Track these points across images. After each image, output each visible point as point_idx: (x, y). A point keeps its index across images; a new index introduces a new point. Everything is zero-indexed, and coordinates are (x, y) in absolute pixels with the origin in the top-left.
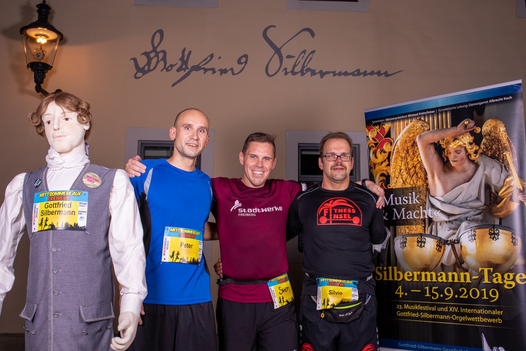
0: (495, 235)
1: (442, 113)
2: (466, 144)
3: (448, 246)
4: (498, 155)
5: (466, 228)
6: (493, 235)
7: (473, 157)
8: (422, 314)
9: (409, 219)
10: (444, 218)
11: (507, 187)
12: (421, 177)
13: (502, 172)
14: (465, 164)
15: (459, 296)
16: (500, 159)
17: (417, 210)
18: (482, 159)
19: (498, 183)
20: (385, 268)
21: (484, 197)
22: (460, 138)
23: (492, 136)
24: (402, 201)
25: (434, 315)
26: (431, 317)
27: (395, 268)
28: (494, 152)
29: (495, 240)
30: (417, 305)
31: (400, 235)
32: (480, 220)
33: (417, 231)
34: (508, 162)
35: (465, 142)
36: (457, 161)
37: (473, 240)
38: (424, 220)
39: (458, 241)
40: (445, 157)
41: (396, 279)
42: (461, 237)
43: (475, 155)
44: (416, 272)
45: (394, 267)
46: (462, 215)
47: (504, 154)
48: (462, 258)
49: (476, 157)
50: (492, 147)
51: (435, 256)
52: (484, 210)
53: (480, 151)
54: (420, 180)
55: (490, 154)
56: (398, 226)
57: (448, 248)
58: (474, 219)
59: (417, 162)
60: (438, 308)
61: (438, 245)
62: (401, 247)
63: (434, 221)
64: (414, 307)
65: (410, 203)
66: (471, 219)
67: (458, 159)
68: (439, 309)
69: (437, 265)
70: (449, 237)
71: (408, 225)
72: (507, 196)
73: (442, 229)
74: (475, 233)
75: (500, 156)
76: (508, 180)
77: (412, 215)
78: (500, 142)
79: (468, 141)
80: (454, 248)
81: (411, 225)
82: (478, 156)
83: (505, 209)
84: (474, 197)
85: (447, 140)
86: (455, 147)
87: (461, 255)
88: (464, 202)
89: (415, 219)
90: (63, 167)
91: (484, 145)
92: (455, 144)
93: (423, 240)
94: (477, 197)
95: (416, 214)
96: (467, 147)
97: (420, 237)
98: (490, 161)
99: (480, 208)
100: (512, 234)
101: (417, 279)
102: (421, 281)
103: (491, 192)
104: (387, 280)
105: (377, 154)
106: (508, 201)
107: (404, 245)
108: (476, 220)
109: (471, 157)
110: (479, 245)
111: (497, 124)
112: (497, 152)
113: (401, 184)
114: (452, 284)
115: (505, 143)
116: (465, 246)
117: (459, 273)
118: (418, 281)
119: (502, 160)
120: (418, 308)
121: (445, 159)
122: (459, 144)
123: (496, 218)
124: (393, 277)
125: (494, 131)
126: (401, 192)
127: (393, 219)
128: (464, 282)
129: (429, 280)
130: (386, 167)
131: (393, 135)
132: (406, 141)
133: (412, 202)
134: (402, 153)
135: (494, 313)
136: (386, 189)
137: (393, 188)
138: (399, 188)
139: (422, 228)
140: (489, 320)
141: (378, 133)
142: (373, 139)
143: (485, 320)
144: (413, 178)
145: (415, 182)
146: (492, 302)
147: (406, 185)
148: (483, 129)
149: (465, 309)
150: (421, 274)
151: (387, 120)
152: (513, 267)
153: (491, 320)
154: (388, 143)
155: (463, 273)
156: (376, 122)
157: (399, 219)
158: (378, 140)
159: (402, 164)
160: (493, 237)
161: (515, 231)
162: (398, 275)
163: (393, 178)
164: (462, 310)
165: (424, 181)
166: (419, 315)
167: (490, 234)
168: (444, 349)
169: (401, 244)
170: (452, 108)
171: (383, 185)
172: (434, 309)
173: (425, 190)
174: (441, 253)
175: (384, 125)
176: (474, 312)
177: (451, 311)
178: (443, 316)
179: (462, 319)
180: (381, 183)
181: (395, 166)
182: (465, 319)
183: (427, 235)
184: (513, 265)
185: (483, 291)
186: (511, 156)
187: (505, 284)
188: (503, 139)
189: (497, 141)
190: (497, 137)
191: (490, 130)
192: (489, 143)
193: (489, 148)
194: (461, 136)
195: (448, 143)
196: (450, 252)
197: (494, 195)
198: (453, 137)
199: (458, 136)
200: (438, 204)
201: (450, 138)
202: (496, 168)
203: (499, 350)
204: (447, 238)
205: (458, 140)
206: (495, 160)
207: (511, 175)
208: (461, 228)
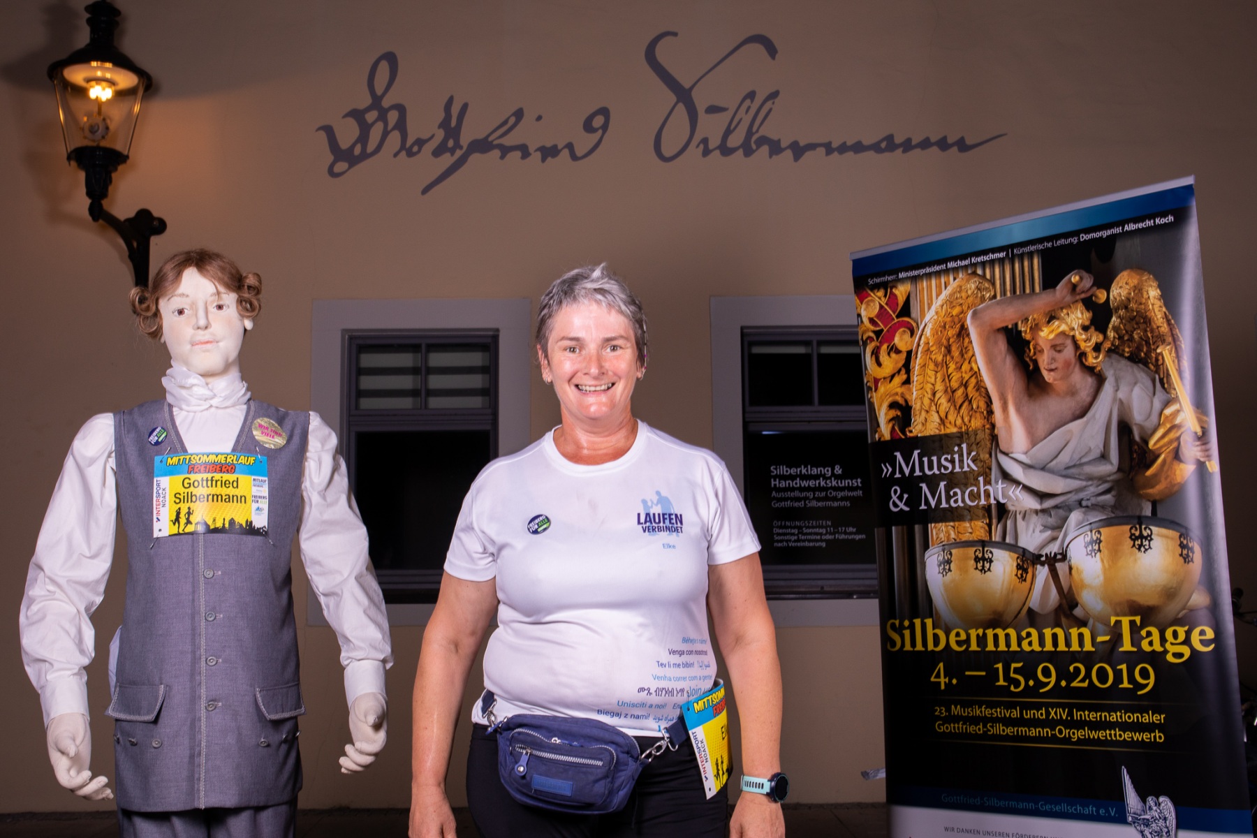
0: (1144, 540)
1: (1021, 257)
2: (1076, 328)
3: (1041, 568)
4: (1145, 354)
5: (1079, 525)
7: (1091, 360)
8: (990, 726)
9: (956, 508)
10: (1031, 503)
11: (1166, 429)
12: (978, 407)
13: (1154, 394)
14: (1073, 375)
15: (1068, 683)
17: (972, 485)
18: (1112, 363)
19: (1147, 419)
20: (906, 623)
21: (1117, 452)
22: (1063, 315)
23: (1133, 310)
24: (940, 466)
25: (1015, 729)
26: (1011, 732)
27: (929, 622)
28: (1137, 348)
29: (1145, 552)
30: (980, 707)
31: (936, 546)
32: (1111, 507)
33: (973, 535)
34: (1167, 370)
35: (1073, 326)
36: (1056, 369)
37: (1096, 554)
38: (988, 509)
39: (1064, 556)
41: (931, 647)
42: (1070, 546)
43: (1094, 354)
44: (974, 630)
45: (926, 620)
46: (1069, 496)
47: (1158, 351)
48: (1073, 594)
49: (1098, 360)
50: (1131, 336)
51: (1013, 591)
52: (1117, 482)
53: (1107, 345)
54: (978, 415)
56: (931, 523)
57: (1043, 572)
58: (1096, 505)
59: (970, 374)
60: (1024, 712)
61: (1019, 567)
62: (939, 572)
63: (1009, 511)
64: (972, 711)
65: (957, 469)
66: (1090, 505)
67: (1059, 364)
68: (1027, 715)
69: (1019, 612)
70: (1043, 546)
71: (954, 521)
72: (1168, 450)
73: (1027, 529)
74: (1099, 536)
75: (1149, 356)
76: (1168, 412)
77: (961, 498)
78: (1150, 324)
79: (1080, 321)
80: (1054, 573)
81: (959, 521)
82: (1101, 357)
83: (1163, 479)
84: (1096, 453)
85: (1034, 319)
86: (1052, 336)
87: (1070, 588)
88: (1074, 466)
89: (968, 507)
90: (211, 406)
91: (1114, 331)
92: (1051, 329)
93: (987, 557)
94: (1101, 453)
95: (971, 494)
96: (1078, 337)
97: (981, 549)
98: (1129, 368)
99: (1108, 479)
100: (1180, 537)
101: (978, 646)
102: (987, 649)
103: (1131, 441)
104: (912, 649)
105: (881, 357)
106: (1169, 460)
107: (947, 567)
108: (1100, 506)
109: (1086, 360)
110: (1109, 565)
111: (1141, 281)
112: (1143, 351)
113: (936, 425)
114: (1053, 657)
115: (1161, 327)
116: (1079, 568)
117: (1068, 630)
118: (979, 649)
120: (981, 712)
121: (1031, 365)
122: (1061, 329)
123: (1144, 501)
124: (925, 643)
125: (1136, 298)
126: (936, 445)
127: (921, 508)
128: (1080, 649)
129: (1002, 647)
130: (901, 387)
131: (915, 312)
132: (945, 324)
133: (961, 467)
134: (935, 354)
135: (1145, 719)
136: (903, 437)
137: (919, 435)
138: (931, 436)
139: (984, 528)
140: (1137, 736)
141: (881, 307)
142: (870, 322)
143: (1127, 736)
144: (962, 411)
145: (966, 419)
146: (1140, 695)
147: (947, 428)
148: (1111, 294)
149: (1084, 712)
150: (985, 635)
151: (902, 275)
152: (1184, 612)
153: (1140, 735)
154: (904, 331)
155: (1076, 629)
156: (878, 280)
157: (933, 507)
158: (882, 323)
159: (937, 380)
160: (1138, 544)
161: (1186, 528)
162: (936, 637)
163: (918, 413)
164: (1077, 715)
165: (985, 418)
166: (985, 729)
167: (1133, 537)
168: (1041, 805)
169: (939, 566)
170: (1044, 246)
171: (896, 428)
172: (1015, 714)
173: (987, 438)
174: (1026, 585)
175: (896, 287)
176: (1103, 719)
177: (1053, 717)
178: (1037, 730)
179: (1078, 734)
180: (891, 425)
181: (922, 385)
182: (1085, 735)
183: (995, 542)
184: (1184, 608)
185: (1121, 670)
186: (1174, 355)
187: (1168, 652)
188: (1156, 316)
189: (1142, 321)
190: (1143, 311)
191: (1128, 296)
192: (1125, 325)
193: (1126, 338)
194: (1065, 311)
195: (1036, 328)
196: (1046, 581)
197: (1139, 448)
198: (1047, 314)
199: (1058, 310)
200: (1017, 472)
201: (1040, 317)
202: (1141, 386)
203: (1159, 804)
204: (1040, 550)
205: (1058, 319)
206: (1138, 366)
207: (1176, 400)
208: (1067, 525)
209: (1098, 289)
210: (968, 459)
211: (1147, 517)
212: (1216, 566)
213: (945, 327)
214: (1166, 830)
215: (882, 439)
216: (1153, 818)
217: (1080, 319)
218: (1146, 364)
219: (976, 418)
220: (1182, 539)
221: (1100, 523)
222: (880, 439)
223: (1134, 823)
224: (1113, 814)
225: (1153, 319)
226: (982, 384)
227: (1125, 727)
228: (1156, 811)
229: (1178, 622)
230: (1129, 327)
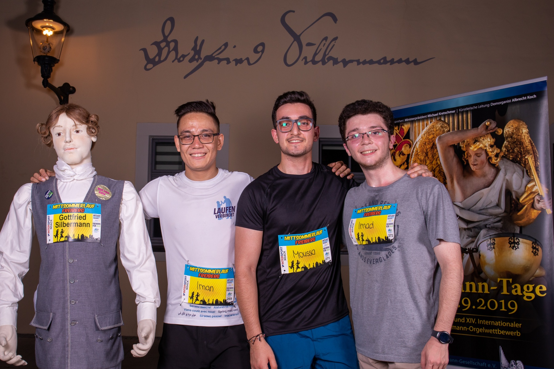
0: (515, 244)
1: (462, 113)
2: (487, 146)
3: (466, 254)
4: (520, 159)
5: (485, 236)
6: (513, 244)
7: (494, 161)
10: (463, 225)
11: (528, 194)
13: (523, 177)
14: (485, 167)
15: (476, 307)
16: (522, 163)
18: (504, 162)
19: (519, 189)
21: (504, 203)
22: (481, 140)
23: (514, 138)
28: (516, 156)
29: (515, 249)
32: (500, 228)
34: (530, 166)
35: (486, 145)
36: (477, 164)
37: (492, 249)
39: (477, 250)
40: (465, 160)
42: (480, 245)
43: (495, 158)
46: (481, 222)
47: (526, 157)
49: (497, 161)
50: (513, 150)
52: (503, 217)
53: (502, 154)
55: (511, 158)
58: (493, 227)
59: (436, 166)
66: (490, 227)
67: (478, 162)
70: (467, 244)
72: (528, 203)
74: (494, 241)
75: (521, 159)
76: (529, 185)
78: (523, 145)
79: (489, 143)
82: (498, 159)
83: (525, 217)
84: (494, 203)
85: (468, 141)
86: (475, 149)
87: (479, 264)
88: (484, 209)
90: (74, 179)
91: (505, 148)
92: (476, 146)
94: (497, 204)
98: (512, 165)
99: (500, 215)
100: (533, 243)
103: (511, 198)
105: (396, 157)
106: (529, 208)
108: (495, 228)
109: (491, 161)
110: (498, 254)
111: (519, 125)
112: (519, 156)
114: (470, 295)
115: (528, 146)
116: (484, 255)
117: (477, 283)
119: (524, 165)
121: (465, 162)
122: (480, 146)
123: (516, 226)
125: (516, 133)
128: (482, 292)
131: (412, 137)
132: (426, 142)
134: (421, 156)
135: (512, 325)
140: (508, 333)
141: (397, 134)
143: (503, 332)
146: (510, 314)
148: (505, 130)
149: (483, 320)
151: (406, 120)
154: (407, 145)
155: (481, 283)
160: (512, 246)
161: (536, 240)
164: (480, 321)
167: (510, 243)
168: (461, 361)
170: (473, 108)
175: (403, 125)
176: (492, 324)
177: (468, 322)
178: (460, 327)
179: (479, 330)
182: (483, 331)
184: (533, 276)
185: (502, 302)
186: (533, 160)
187: (524, 296)
188: (526, 141)
189: (519, 143)
190: (519, 139)
191: (512, 132)
192: (510, 145)
193: (511, 151)
194: (482, 138)
195: (468, 145)
196: (468, 259)
197: (515, 202)
198: (474, 139)
199: (479, 137)
201: (471, 140)
202: (517, 173)
203: (517, 364)
204: (466, 247)
205: (479, 142)
206: (516, 164)
207: (533, 180)
208: (479, 236)
209: (498, 128)
213: (425, 144)
217: (489, 142)
218: (519, 163)
220: (533, 245)
221: (495, 236)
224: (494, 367)
225: (524, 143)
226: (442, 170)
227: (502, 328)
228: (515, 367)
229: (530, 282)
230: (512, 146)
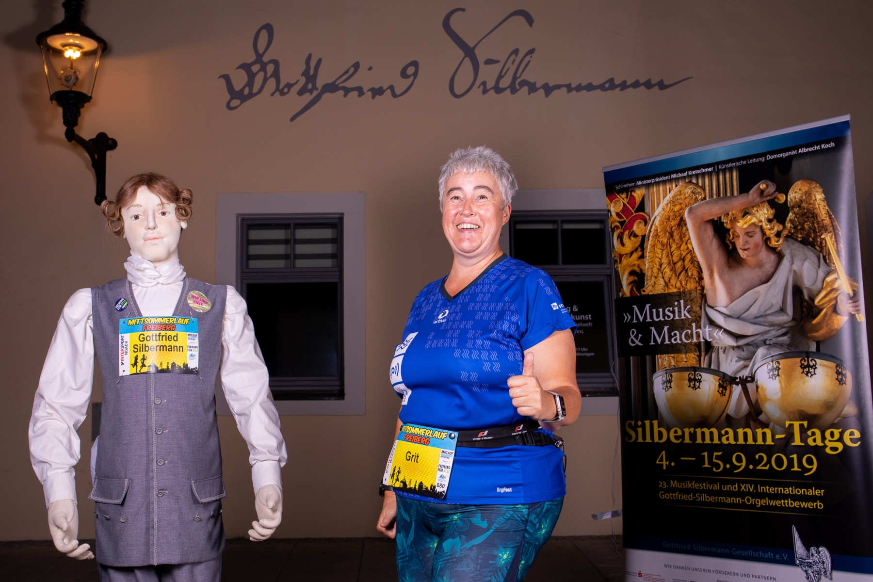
0: (810, 369)
1: (724, 171)
2: (763, 221)
3: (736, 386)
4: (813, 239)
5: (764, 357)
6: (807, 369)
7: (774, 243)
8: (698, 495)
9: (676, 344)
10: (730, 342)
11: (828, 291)
12: (692, 275)
13: (819, 267)
14: (761, 253)
15: (755, 466)
16: (817, 245)
17: (687, 328)
18: (789, 245)
19: (814, 284)
20: (640, 423)
21: (792, 307)
22: (753, 211)
23: (804, 209)
24: (664, 315)
25: (716, 498)
26: (713, 500)
27: (655, 423)
28: (807, 235)
29: (811, 377)
30: (691, 482)
31: (661, 370)
32: (787, 345)
33: (688, 363)
34: (829, 250)
35: (761, 219)
36: (748, 249)
37: (776, 377)
38: (698, 345)
39: (752, 379)
41: (656, 440)
42: (757, 371)
43: (776, 239)
45: (653, 422)
46: (757, 337)
47: (822, 237)
48: (759, 405)
49: (779, 243)
50: (803, 226)
51: (716, 402)
52: (791, 328)
53: (785, 233)
54: (692, 280)
55: (800, 238)
56: (658, 354)
57: (737, 390)
58: (776, 344)
59: (687, 252)
60: (723, 486)
61: (720, 386)
62: (663, 389)
63: (714, 347)
64: (685, 484)
65: (677, 318)
66: (772, 343)
67: (750, 246)
68: (724, 488)
69: (720, 417)
70: (738, 372)
71: (674, 353)
72: (828, 306)
73: (727, 359)
74: (778, 365)
75: (816, 240)
76: (829, 279)
77: (679, 338)
78: (817, 218)
79: (766, 216)
80: (745, 390)
81: (677, 353)
82: (781, 241)
83: (825, 327)
84: (777, 307)
85: (733, 214)
86: (745, 226)
87: (757, 401)
88: (761, 316)
89: (684, 344)
90: (158, 283)
91: (791, 223)
92: (745, 221)
93: (697, 378)
94: (781, 307)
95: (687, 334)
96: (764, 226)
97: (693, 373)
98: (801, 248)
99: (785, 325)
100: (837, 366)
101: (690, 440)
102: (697, 442)
103: (802, 300)
104: (643, 441)
105: (624, 239)
106: (829, 313)
107: (669, 385)
108: (779, 344)
109: (770, 243)
110: (785, 385)
111: (811, 188)
112: (811, 234)
113: (662, 287)
114: (744, 448)
115: (824, 220)
116: (764, 387)
117: (755, 430)
118: (691, 442)
119: (819, 248)
120: (692, 485)
121: (731, 246)
122: (752, 221)
123: (811, 341)
124: (652, 437)
125: (806, 200)
126: (662, 300)
127: (650, 344)
128: (763, 444)
129: (708, 441)
130: (638, 260)
131: (648, 208)
132: (669, 217)
133: (680, 316)
134: (662, 238)
135: (810, 493)
136: (639, 295)
137: (650, 294)
138: (658, 294)
139: (696, 358)
140: (804, 505)
141: (624, 205)
142: (617, 216)
143: (796, 504)
144: (680, 277)
145: (684, 283)
146: (807, 476)
147: (670, 288)
148: (789, 197)
149: (765, 487)
150: (695, 432)
151: (638, 183)
152: (839, 419)
153: (806, 504)
154: (640, 222)
155: (761, 429)
156: (622, 187)
157: (659, 343)
158: (624, 216)
159: (663, 255)
160: (806, 371)
161: (841, 361)
162: (660, 433)
163: (649, 278)
164: (761, 489)
165: (697, 282)
166: (694, 498)
167: (803, 366)
168: (734, 551)
169: (663, 384)
170: (740, 163)
171: (634, 289)
172: (716, 487)
173: (699, 296)
174: (726, 398)
175: (634, 191)
176: (779, 492)
177: (743, 490)
178: (732, 499)
179: (761, 502)
180: (630, 287)
181: (652, 260)
182: (766, 503)
183: (703, 368)
184: (838, 416)
185: (793, 458)
186: (834, 240)
187: (827, 446)
188: (821, 212)
189: (811, 216)
190: (812, 209)
191: (801, 198)
192: (798, 219)
193: (799, 228)
194: (755, 209)
195: (734, 220)
196: (740, 395)
197: (807, 304)
198: (742, 211)
199: (750, 207)
200: (719, 320)
201: (738, 213)
202: (810, 261)
203: (819, 553)
204: (735, 374)
205: (750, 214)
206: (808, 248)
207: (834, 271)
208: (756, 357)
209: (779, 193)
210: (684, 310)
211: (813, 352)
212: (862, 387)
213: (669, 219)
214: (824, 570)
215: (624, 296)
216: (814, 562)
217: (766, 214)
218: (812, 245)
219: (690, 282)
220: (838, 368)
222: (623, 296)
223: (801, 565)
224: (785, 559)
225: (819, 215)
226: (695, 259)
227: (795, 498)
228: (817, 557)
229: (834, 426)
230: (801, 220)
